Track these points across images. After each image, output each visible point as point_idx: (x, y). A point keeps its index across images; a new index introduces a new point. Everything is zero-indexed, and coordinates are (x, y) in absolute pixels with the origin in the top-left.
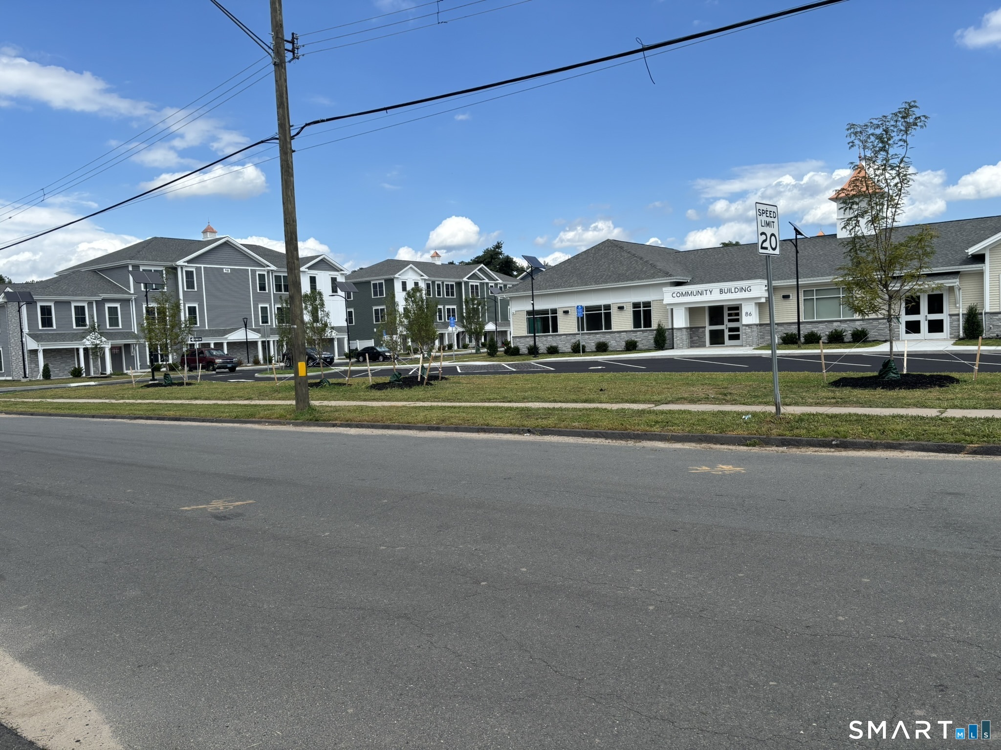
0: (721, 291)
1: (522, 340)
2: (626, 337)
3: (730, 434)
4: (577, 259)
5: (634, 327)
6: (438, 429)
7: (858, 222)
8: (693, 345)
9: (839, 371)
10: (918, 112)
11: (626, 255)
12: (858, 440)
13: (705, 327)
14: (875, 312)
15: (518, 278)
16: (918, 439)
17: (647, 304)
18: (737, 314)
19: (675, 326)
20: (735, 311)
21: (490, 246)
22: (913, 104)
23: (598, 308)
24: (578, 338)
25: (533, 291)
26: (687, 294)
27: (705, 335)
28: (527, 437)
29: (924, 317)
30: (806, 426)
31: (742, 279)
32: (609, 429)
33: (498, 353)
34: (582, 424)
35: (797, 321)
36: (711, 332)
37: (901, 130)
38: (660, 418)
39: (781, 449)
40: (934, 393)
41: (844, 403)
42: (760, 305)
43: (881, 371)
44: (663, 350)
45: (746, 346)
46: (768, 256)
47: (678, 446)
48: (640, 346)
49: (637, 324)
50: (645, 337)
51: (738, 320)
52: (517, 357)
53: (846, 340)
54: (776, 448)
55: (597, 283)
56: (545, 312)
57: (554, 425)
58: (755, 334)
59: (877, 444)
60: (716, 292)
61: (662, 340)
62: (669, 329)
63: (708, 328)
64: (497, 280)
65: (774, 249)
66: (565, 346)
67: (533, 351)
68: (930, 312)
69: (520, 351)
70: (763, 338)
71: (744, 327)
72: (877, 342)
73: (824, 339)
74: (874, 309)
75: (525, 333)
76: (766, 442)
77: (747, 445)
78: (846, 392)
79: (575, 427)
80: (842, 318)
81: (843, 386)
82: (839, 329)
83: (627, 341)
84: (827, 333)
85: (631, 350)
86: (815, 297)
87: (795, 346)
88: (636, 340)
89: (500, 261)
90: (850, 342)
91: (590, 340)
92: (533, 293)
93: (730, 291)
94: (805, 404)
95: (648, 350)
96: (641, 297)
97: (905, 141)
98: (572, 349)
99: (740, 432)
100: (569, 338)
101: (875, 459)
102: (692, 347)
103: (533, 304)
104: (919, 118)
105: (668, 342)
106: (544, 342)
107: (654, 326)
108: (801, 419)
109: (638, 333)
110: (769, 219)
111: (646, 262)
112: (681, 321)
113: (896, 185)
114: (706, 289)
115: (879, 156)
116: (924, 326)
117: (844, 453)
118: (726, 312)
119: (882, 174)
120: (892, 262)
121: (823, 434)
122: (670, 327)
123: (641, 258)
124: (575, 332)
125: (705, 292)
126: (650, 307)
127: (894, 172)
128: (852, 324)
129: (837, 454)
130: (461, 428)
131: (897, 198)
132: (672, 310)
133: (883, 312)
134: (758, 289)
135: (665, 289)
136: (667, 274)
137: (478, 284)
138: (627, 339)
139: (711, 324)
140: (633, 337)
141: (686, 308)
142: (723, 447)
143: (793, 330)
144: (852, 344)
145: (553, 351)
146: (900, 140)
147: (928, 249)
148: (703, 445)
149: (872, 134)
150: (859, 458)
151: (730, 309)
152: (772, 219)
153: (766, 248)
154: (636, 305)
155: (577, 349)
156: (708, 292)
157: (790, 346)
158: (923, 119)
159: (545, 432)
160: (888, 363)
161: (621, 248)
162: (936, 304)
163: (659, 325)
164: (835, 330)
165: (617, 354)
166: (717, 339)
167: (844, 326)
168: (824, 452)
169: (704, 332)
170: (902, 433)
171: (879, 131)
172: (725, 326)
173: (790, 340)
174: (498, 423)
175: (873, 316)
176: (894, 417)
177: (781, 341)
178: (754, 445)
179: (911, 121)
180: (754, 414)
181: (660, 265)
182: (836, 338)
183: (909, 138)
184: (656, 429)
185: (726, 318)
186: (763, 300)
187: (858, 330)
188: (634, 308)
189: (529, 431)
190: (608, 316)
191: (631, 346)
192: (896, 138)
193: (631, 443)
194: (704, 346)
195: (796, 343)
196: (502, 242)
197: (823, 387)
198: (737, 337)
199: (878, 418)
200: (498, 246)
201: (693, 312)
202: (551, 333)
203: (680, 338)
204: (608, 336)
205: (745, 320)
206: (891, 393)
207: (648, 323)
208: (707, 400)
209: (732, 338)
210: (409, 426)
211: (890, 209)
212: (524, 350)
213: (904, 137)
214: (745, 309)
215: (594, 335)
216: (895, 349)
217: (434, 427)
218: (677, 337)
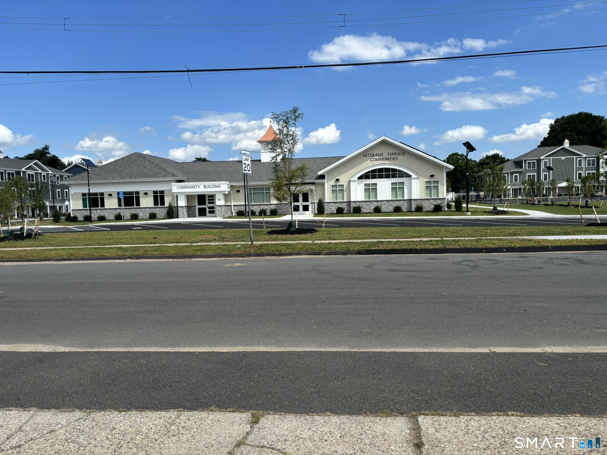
0: (205, 187)
1: (79, 212)
2: (149, 211)
3: (233, 253)
4: (116, 163)
5: (154, 205)
6: (70, 260)
7: (277, 158)
8: (189, 216)
9: (269, 228)
10: (299, 112)
11: (148, 162)
12: (285, 252)
13: (195, 206)
14: (285, 200)
15: (63, 171)
16: (307, 251)
17: (162, 192)
18: (213, 200)
19: (179, 205)
20: (212, 198)
21: (40, 147)
22: (297, 108)
23: (132, 193)
24: (118, 211)
25: (88, 181)
26: (186, 187)
27: (196, 210)
28: (129, 261)
29: (301, 203)
30: (265, 248)
31: (215, 181)
32: (174, 254)
33: (61, 220)
34: (159, 253)
35: (244, 204)
36: (199, 209)
37: (293, 119)
38: (199, 248)
39: (256, 258)
40: (309, 235)
41: (276, 240)
42: (225, 195)
43: (288, 227)
44: (172, 218)
45: (218, 217)
46: (247, 174)
47: (211, 259)
48: (158, 216)
49: (156, 203)
50: (161, 212)
51: (213, 203)
52: (76, 223)
53: (267, 214)
54: (254, 258)
55: (130, 178)
56: (96, 194)
57: (143, 254)
58: (223, 210)
59: (292, 253)
60: (202, 187)
61: (172, 212)
62: (175, 207)
63: (197, 207)
64: (48, 171)
65: (249, 171)
66: (110, 216)
67: (88, 219)
68: (303, 202)
69: (78, 219)
70: (227, 213)
71: (217, 207)
72: (281, 215)
73: (257, 214)
74: (285, 199)
75: (81, 207)
76: (249, 255)
77: (242, 257)
78: (275, 236)
79: (155, 254)
80: (265, 203)
81: (273, 234)
82: (264, 208)
83: (150, 213)
84: (259, 211)
85: (153, 219)
86: (252, 192)
87: (243, 217)
88: (155, 212)
89: (48, 158)
90: (269, 215)
91: (126, 212)
92: (89, 182)
93: (209, 187)
94: (260, 241)
95: (164, 218)
96: (158, 188)
97: (295, 124)
98: (115, 218)
99: (238, 252)
100: (112, 211)
101: (292, 258)
102: (188, 217)
103: (89, 189)
104: (300, 114)
105: (175, 214)
106: (96, 213)
107: (167, 204)
108: (262, 246)
109: (157, 209)
110: (247, 158)
111: (161, 167)
112: (182, 203)
113: (292, 143)
114: (196, 185)
115: (284, 129)
116: (301, 208)
117: (281, 258)
118: (207, 198)
119: (286, 138)
120: (291, 178)
121: (272, 251)
122: (176, 205)
123: (157, 165)
124: (116, 207)
125: (195, 187)
126: (164, 194)
127: (291, 138)
128: (270, 206)
129: (278, 258)
130: (86, 258)
131: (292, 149)
132: (177, 196)
133: (288, 200)
134: (224, 187)
135: (172, 184)
136: (173, 175)
137: (45, 174)
138: (150, 212)
139: (199, 204)
140: (154, 211)
141: (185, 195)
142: (231, 258)
143: (242, 209)
144: (270, 216)
145: (102, 219)
146: (293, 123)
147: (305, 174)
148: (222, 258)
149: (282, 119)
150: (287, 258)
151: (209, 196)
152: (248, 158)
153: (246, 170)
154: (155, 192)
155: (118, 218)
156: (197, 187)
157: (241, 217)
158: (302, 114)
159: (138, 257)
160: (291, 224)
161: (145, 158)
162: (306, 198)
163: (170, 204)
164: (263, 209)
165: (146, 221)
166: (202, 213)
167: (266, 207)
168: (273, 258)
169: (195, 209)
170: (301, 249)
171: (284, 118)
172: (207, 206)
173: (240, 214)
174: (108, 254)
175: (284, 202)
176: (297, 244)
177: (236, 214)
178: (244, 257)
179: (297, 115)
180: (241, 245)
181: (169, 170)
182: (263, 213)
183: (296, 123)
184: (199, 253)
185: (207, 201)
186: (227, 193)
187: (273, 209)
188: (154, 194)
189: (129, 258)
190: (138, 199)
191: (153, 216)
192: (292, 122)
193: (188, 260)
194: (195, 216)
195: (244, 215)
196: (49, 146)
197: (265, 234)
198: (213, 212)
199: (291, 244)
200: (46, 148)
201: (189, 197)
202: (100, 208)
203: (183, 212)
204: (138, 210)
205: (218, 203)
206: (293, 236)
207: (163, 203)
208: (215, 240)
209: (210, 212)
210: (48, 259)
211: (290, 154)
212: (81, 218)
213: (295, 122)
214: (217, 197)
215: (129, 209)
216: (293, 219)
217: (66, 259)
218: (180, 211)
